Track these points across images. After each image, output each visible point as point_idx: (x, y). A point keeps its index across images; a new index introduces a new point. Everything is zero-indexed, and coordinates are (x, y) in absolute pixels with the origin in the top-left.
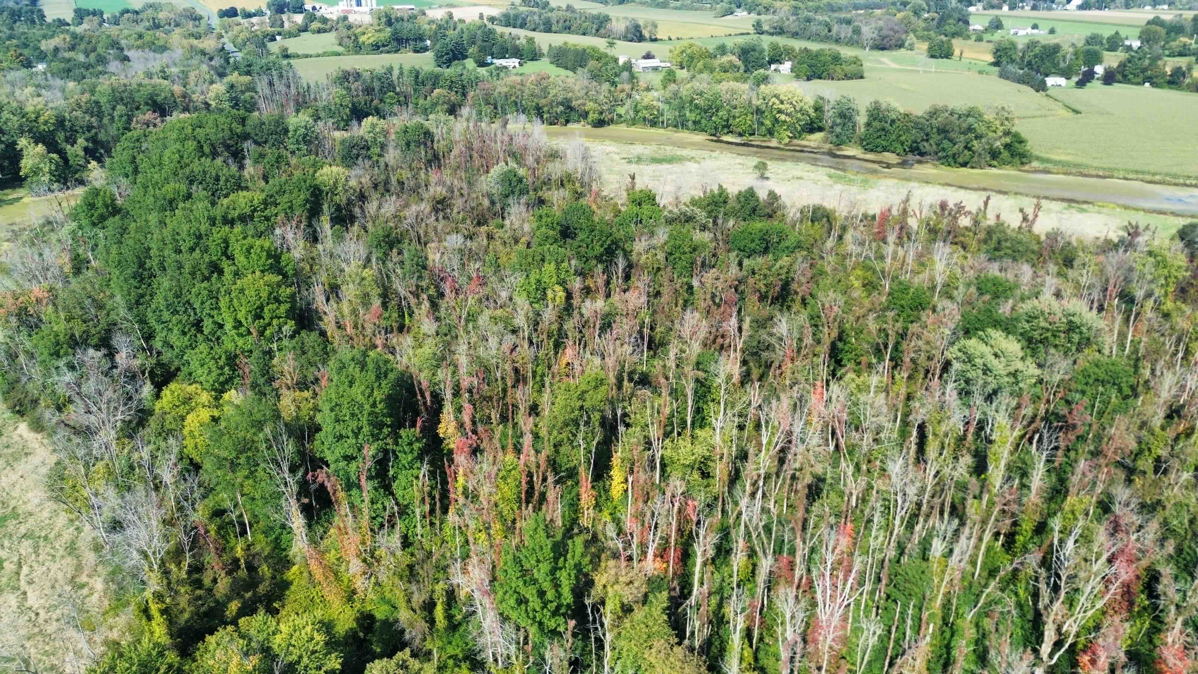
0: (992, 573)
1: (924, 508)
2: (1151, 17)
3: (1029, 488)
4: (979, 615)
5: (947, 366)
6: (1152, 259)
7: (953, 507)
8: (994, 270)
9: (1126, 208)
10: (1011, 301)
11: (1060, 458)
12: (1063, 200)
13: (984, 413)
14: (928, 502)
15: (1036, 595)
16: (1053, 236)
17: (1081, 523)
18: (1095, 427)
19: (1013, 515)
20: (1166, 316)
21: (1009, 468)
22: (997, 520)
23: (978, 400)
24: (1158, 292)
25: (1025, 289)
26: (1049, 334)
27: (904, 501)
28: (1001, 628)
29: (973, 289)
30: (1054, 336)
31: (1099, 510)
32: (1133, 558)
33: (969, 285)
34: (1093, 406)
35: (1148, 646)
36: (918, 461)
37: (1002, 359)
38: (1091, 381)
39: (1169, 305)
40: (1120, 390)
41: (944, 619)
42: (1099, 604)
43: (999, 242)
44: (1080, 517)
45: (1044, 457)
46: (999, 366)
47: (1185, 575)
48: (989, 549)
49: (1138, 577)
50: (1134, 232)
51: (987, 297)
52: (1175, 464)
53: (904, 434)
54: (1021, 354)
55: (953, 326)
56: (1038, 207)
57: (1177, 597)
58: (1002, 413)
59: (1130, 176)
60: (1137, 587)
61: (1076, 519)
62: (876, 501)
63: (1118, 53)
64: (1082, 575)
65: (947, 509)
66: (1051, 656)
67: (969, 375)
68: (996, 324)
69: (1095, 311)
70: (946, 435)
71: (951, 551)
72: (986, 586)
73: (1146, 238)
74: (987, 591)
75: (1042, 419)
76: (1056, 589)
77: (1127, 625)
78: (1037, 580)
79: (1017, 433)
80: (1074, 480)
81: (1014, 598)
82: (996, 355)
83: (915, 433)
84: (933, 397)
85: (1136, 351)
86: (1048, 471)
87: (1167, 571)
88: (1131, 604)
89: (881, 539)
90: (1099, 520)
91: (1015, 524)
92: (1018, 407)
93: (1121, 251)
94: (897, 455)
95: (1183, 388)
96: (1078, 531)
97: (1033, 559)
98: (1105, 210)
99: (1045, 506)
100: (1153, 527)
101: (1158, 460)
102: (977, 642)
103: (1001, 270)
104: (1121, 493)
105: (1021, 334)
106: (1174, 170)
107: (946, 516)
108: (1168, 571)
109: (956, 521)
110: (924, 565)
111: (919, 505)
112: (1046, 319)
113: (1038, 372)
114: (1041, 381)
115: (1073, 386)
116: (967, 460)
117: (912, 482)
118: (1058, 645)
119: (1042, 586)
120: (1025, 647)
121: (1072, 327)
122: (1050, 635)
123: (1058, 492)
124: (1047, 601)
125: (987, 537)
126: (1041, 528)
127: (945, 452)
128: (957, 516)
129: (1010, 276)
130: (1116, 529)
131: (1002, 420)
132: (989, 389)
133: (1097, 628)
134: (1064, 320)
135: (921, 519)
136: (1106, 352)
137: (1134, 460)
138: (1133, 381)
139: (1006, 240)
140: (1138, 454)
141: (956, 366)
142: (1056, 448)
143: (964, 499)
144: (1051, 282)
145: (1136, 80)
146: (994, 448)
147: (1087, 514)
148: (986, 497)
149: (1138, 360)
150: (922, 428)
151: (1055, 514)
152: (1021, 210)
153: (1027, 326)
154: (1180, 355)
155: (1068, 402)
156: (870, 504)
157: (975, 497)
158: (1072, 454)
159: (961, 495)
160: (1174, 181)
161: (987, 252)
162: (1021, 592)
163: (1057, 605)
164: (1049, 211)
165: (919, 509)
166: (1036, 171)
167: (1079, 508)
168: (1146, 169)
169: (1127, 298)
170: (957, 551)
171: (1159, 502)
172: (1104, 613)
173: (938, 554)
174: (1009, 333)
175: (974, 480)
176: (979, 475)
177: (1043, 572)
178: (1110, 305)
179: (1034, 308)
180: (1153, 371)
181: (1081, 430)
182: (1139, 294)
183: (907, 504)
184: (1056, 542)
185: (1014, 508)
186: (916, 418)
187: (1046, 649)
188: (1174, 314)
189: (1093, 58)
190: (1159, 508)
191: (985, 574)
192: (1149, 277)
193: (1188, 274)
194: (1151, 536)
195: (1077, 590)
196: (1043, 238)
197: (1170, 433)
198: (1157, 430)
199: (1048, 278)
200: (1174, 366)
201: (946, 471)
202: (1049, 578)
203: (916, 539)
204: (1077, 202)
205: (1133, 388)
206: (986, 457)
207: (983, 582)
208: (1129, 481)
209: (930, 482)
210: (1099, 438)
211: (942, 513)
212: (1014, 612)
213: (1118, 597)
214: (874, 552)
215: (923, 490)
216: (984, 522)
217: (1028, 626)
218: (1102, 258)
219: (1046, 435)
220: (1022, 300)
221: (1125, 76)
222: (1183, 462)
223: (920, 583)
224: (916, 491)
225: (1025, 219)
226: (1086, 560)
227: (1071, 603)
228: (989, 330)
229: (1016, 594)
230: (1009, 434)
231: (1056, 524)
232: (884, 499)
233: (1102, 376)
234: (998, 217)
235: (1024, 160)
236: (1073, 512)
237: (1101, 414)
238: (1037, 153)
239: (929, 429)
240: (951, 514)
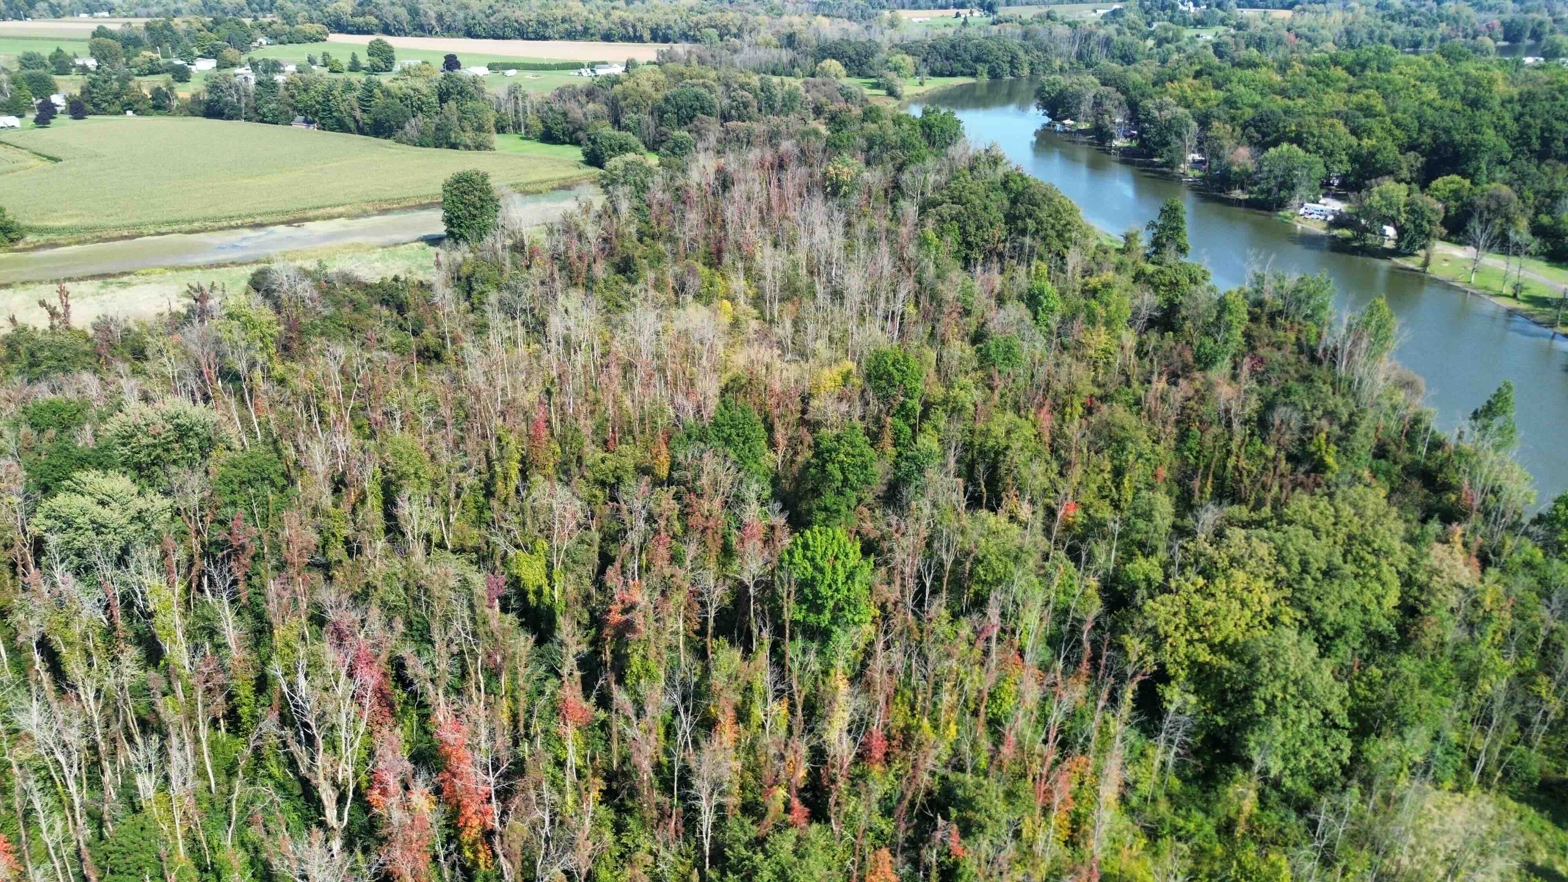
0: (231, 772)
1: (103, 746)
2: (94, 27)
3: (226, 646)
4: (239, 830)
5: (39, 546)
6: (235, 323)
7: (143, 724)
8: (43, 393)
9: (177, 269)
10: (88, 427)
11: (244, 593)
12: (93, 277)
13: (124, 584)
14: (105, 736)
15: (292, 763)
16: (103, 326)
17: (302, 653)
18: (266, 537)
19: (222, 687)
20: (282, 381)
21: (189, 634)
22: (206, 706)
23: (109, 571)
24: (261, 358)
25: (100, 405)
26: (159, 451)
27: (69, 755)
28: (272, 826)
29: (25, 429)
30: (167, 450)
31: (315, 627)
32: (371, 658)
33: (16, 425)
34: (253, 514)
35: (426, 738)
36: (61, 691)
37: (113, 505)
38: (236, 487)
39: (279, 369)
40: (273, 484)
41: (198, 866)
42: (362, 728)
43: (32, 355)
44: (298, 646)
45: (226, 601)
46: (111, 515)
47: (425, 645)
48: (213, 746)
49: (385, 675)
50: (200, 296)
51: (52, 432)
52: (364, 537)
53: (21, 666)
54: (135, 489)
55: (21, 489)
56: (63, 294)
57: (428, 672)
58: (148, 573)
59: (164, 229)
60: (389, 686)
61: (294, 651)
62: (26, 779)
63: (73, 76)
64: (330, 708)
65: (136, 730)
66: (340, 818)
67: (77, 544)
68: (83, 462)
69: (201, 404)
70: (85, 637)
71: (167, 778)
72: (230, 791)
73: (218, 299)
74: (235, 795)
75: (202, 557)
76: (310, 740)
77: (398, 730)
78: (285, 744)
79: (179, 588)
80: (272, 609)
81: (270, 783)
82: (102, 503)
83: (37, 658)
84: (40, 596)
85: (269, 433)
86: (238, 614)
87: (407, 651)
88: (391, 706)
89: (59, 826)
90: (319, 638)
91: (230, 697)
92: (165, 554)
93: (196, 321)
94: (24, 701)
95: (334, 453)
96: (304, 662)
97: (270, 723)
98: (153, 277)
99: (254, 656)
100: (375, 613)
101: (347, 541)
102: (252, 864)
103: (53, 391)
104: (327, 595)
105: (124, 464)
106: (211, 212)
107: (138, 740)
108: (409, 651)
109: (155, 737)
110: (140, 817)
111: (93, 748)
112: (146, 434)
113: (167, 502)
114: (178, 512)
115: (219, 501)
116: (131, 654)
117: (68, 723)
118: (341, 800)
119: (294, 748)
120: (308, 828)
121: (183, 433)
122: (327, 795)
123: (261, 631)
124: (307, 761)
125: (204, 732)
126: (262, 684)
127: (95, 659)
128: (153, 730)
129: (71, 395)
130: (340, 638)
131: (152, 581)
132: (115, 550)
133: (371, 753)
134: (169, 426)
135: (106, 764)
136: (237, 445)
137: (324, 554)
138: (281, 467)
139: (41, 349)
140: (324, 546)
141: (53, 540)
142: (235, 582)
143: (152, 704)
144: (130, 386)
145: (113, 109)
146: (159, 620)
147: (304, 638)
148: (178, 686)
149: (275, 442)
150: (44, 645)
151: (269, 658)
152: (42, 304)
153: (126, 451)
154: (316, 420)
155: (222, 523)
156: (17, 790)
157: (165, 694)
158: (256, 580)
159: (144, 701)
160: (217, 225)
161: (21, 372)
162: (275, 771)
163: (320, 758)
164: (82, 296)
165: (97, 753)
166: (37, 247)
167: (292, 636)
168: (177, 216)
169: (230, 376)
170: (174, 773)
171: (368, 585)
172: (370, 734)
173: (151, 793)
174: (106, 468)
175: (152, 673)
176: (156, 665)
177: (288, 732)
178: (215, 390)
179: (124, 424)
180: (297, 448)
181: (252, 548)
182: (241, 366)
183: (75, 757)
184: (286, 690)
185: (220, 678)
186: (29, 635)
187: (331, 815)
188: (289, 377)
189: (43, 87)
190: (371, 591)
191: (223, 778)
192: (243, 344)
193: (282, 328)
194: (377, 625)
195: (332, 728)
196: (91, 332)
197: (345, 508)
198: (332, 510)
199: (122, 382)
200: (315, 433)
201: (110, 683)
202: (297, 734)
203: (111, 792)
204: (113, 276)
205: (286, 476)
206: (154, 636)
207: (225, 790)
208: (329, 579)
209: (93, 708)
210: (276, 548)
211: (130, 739)
212: (278, 799)
213: (376, 708)
214: (57, 849)
215: (89, 724)
216: (191, 717)
217: (299, 803)
218: (178, 337)
219: (215, 574)
220: (103, 419)
221: (96, 105)
222: (371, 532)
223: (145, 844)
224: (79, 733)
225: (53, 314)
226: (326, 689)
227: (333, 746)
228: (77, 475)
229: (271, 776)
230: (169, 593)
231: (276, 668)
232: (36, 771)
233: (246, 476)
234: (13, 320)
235: (12, 235)
236: (287, 645)
237: (265, 519)
238: (27, 223)
239: (57, 642)
240: (144, 732)
